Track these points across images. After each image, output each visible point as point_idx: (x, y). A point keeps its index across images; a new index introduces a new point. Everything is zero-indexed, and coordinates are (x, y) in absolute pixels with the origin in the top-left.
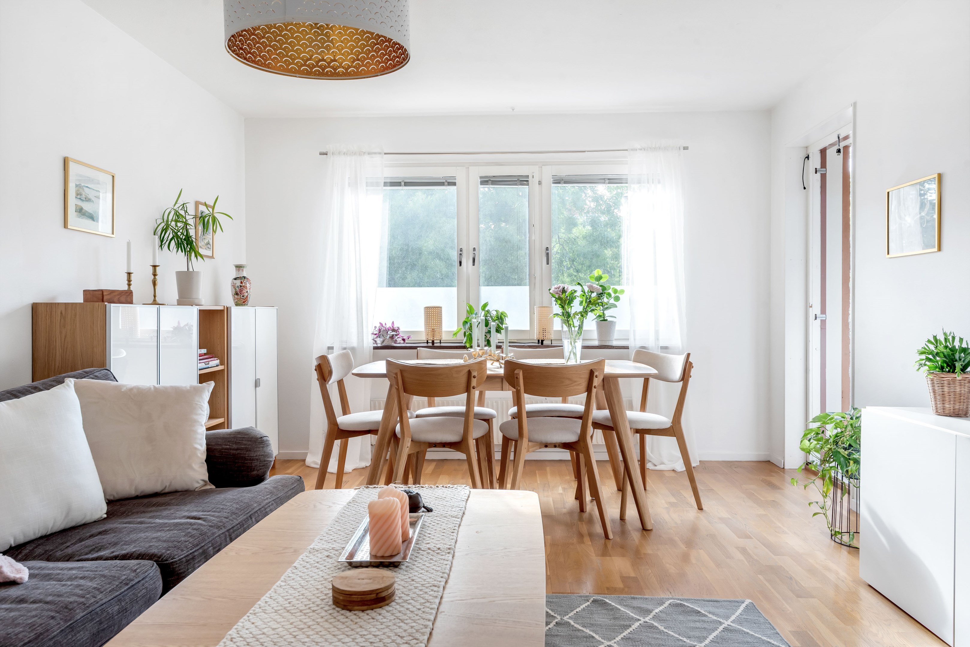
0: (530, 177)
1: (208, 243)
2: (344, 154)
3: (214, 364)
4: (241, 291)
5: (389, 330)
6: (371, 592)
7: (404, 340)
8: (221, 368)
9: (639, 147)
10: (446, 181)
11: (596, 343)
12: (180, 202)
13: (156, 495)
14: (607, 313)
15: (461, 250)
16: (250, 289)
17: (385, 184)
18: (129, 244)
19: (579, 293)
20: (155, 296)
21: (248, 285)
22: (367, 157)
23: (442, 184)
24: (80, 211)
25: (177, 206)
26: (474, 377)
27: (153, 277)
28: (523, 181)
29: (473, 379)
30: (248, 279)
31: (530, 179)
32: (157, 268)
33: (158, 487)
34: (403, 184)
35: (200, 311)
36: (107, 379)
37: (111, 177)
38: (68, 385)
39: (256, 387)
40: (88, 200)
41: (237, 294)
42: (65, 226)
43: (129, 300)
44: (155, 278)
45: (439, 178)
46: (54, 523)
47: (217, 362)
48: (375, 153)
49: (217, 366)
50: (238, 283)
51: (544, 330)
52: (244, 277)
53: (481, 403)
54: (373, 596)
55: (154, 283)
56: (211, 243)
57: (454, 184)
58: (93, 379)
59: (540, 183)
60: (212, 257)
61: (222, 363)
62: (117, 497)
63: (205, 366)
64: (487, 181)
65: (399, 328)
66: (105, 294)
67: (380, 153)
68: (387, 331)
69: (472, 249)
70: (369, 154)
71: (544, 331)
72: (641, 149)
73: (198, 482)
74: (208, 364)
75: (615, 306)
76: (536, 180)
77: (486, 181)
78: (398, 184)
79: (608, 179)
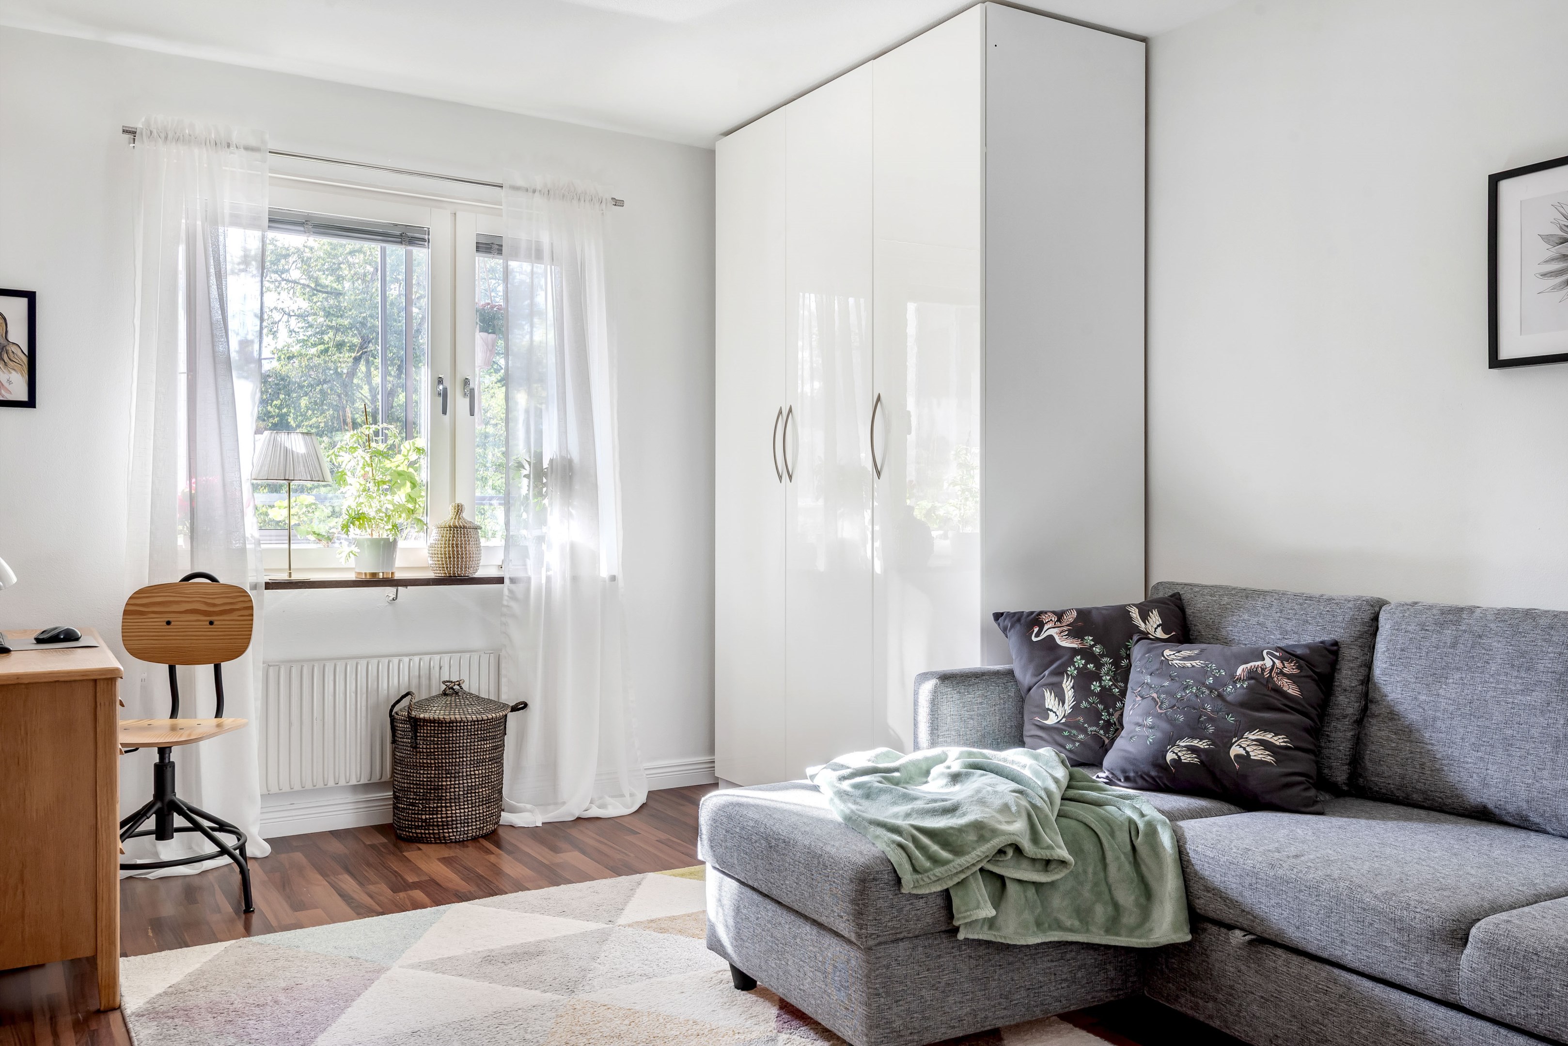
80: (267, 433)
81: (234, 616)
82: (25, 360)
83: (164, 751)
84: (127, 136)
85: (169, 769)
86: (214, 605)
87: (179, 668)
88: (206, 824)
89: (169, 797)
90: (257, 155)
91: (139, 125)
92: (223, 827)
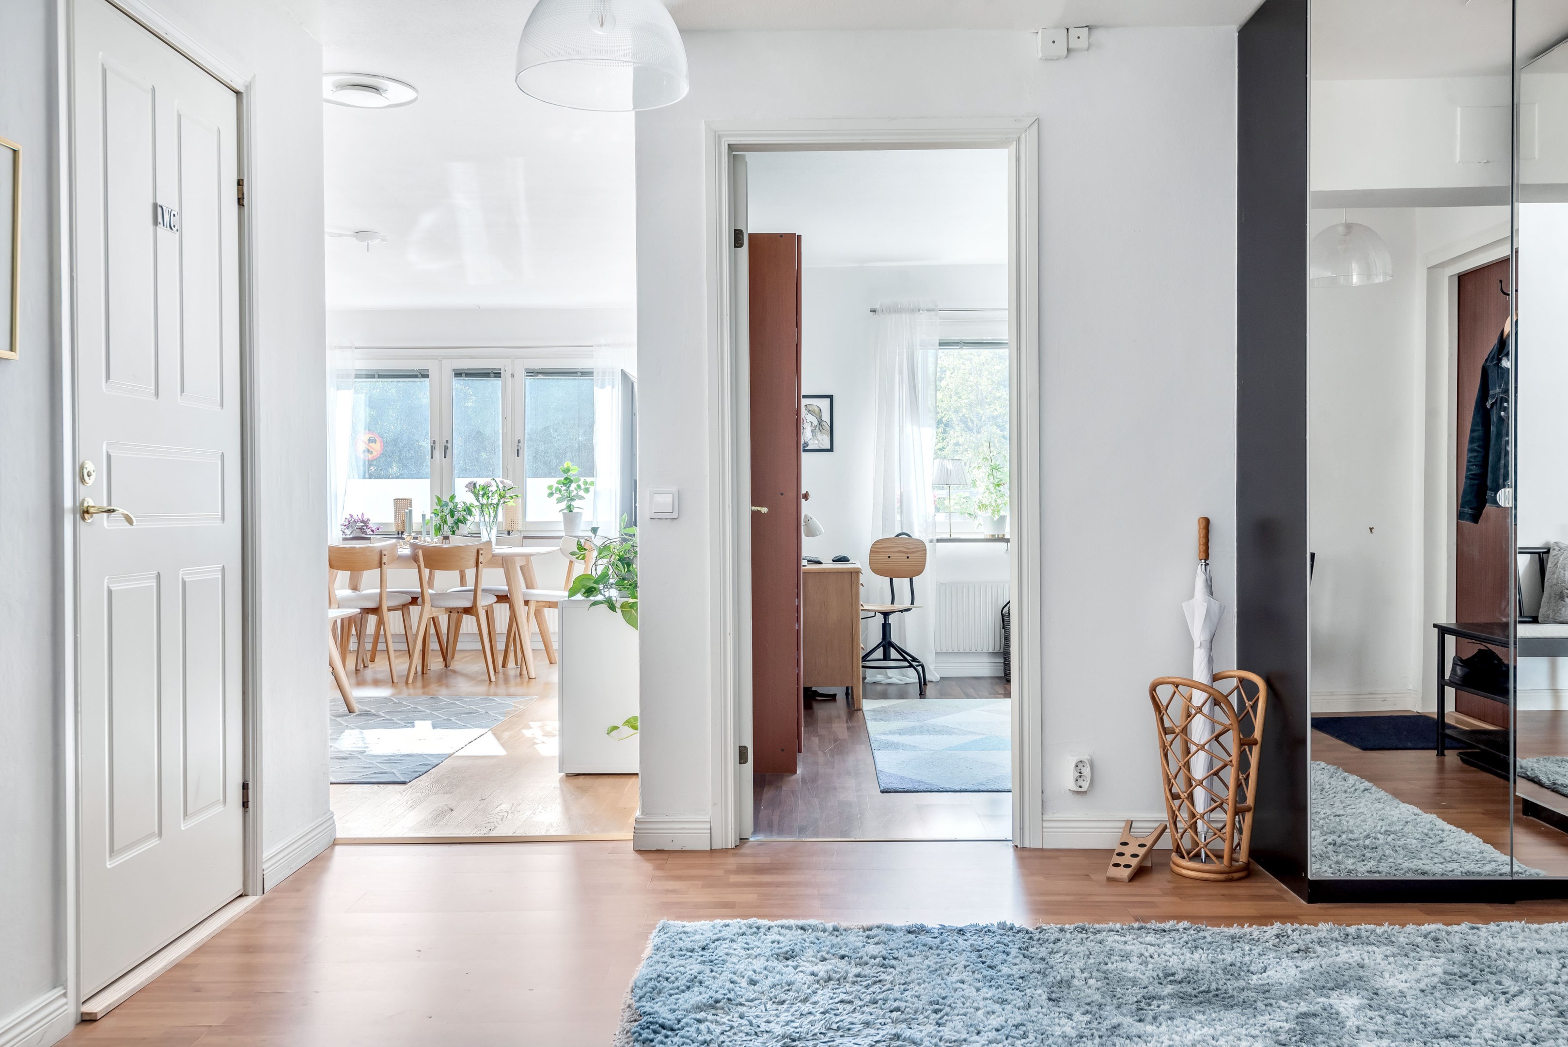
5: (358, 521)
7: (373, 531)
10: (419, 374)
11: (561, 533)
14: (575, 503)
15: (434, 442)
17: (357, 376)
19: (494, 488)
22: (337, 351)
23: (415, 376)
26: (385, 555)
28: (496, 374)
29: (383, 556)
31: (502, 371)
34: (377, 376)
45: (413, 371)
48: (346, 347)
51: (512, 522)
57: (427, 376)
59: (512, 376)
64: (461, 374)
65: (368, 520)
67: (351, 348)
68: (355, 522)
69: (444, 441)
70: (340, 348)
75: (582, 498)
76: (509, 373)
78: (373, 377)
79: (581, 372)
80: (938, 460)
81: (918, 554)
82: (829, 428)
83: (886, 614)
84: (872, 313)
85: (888, 626)
86: (909, 549)
87: (894, 579)
88: (909, 658)
89: (888, 639)
90: (933, 313)
91: (877, 307)
92: (914, 659)
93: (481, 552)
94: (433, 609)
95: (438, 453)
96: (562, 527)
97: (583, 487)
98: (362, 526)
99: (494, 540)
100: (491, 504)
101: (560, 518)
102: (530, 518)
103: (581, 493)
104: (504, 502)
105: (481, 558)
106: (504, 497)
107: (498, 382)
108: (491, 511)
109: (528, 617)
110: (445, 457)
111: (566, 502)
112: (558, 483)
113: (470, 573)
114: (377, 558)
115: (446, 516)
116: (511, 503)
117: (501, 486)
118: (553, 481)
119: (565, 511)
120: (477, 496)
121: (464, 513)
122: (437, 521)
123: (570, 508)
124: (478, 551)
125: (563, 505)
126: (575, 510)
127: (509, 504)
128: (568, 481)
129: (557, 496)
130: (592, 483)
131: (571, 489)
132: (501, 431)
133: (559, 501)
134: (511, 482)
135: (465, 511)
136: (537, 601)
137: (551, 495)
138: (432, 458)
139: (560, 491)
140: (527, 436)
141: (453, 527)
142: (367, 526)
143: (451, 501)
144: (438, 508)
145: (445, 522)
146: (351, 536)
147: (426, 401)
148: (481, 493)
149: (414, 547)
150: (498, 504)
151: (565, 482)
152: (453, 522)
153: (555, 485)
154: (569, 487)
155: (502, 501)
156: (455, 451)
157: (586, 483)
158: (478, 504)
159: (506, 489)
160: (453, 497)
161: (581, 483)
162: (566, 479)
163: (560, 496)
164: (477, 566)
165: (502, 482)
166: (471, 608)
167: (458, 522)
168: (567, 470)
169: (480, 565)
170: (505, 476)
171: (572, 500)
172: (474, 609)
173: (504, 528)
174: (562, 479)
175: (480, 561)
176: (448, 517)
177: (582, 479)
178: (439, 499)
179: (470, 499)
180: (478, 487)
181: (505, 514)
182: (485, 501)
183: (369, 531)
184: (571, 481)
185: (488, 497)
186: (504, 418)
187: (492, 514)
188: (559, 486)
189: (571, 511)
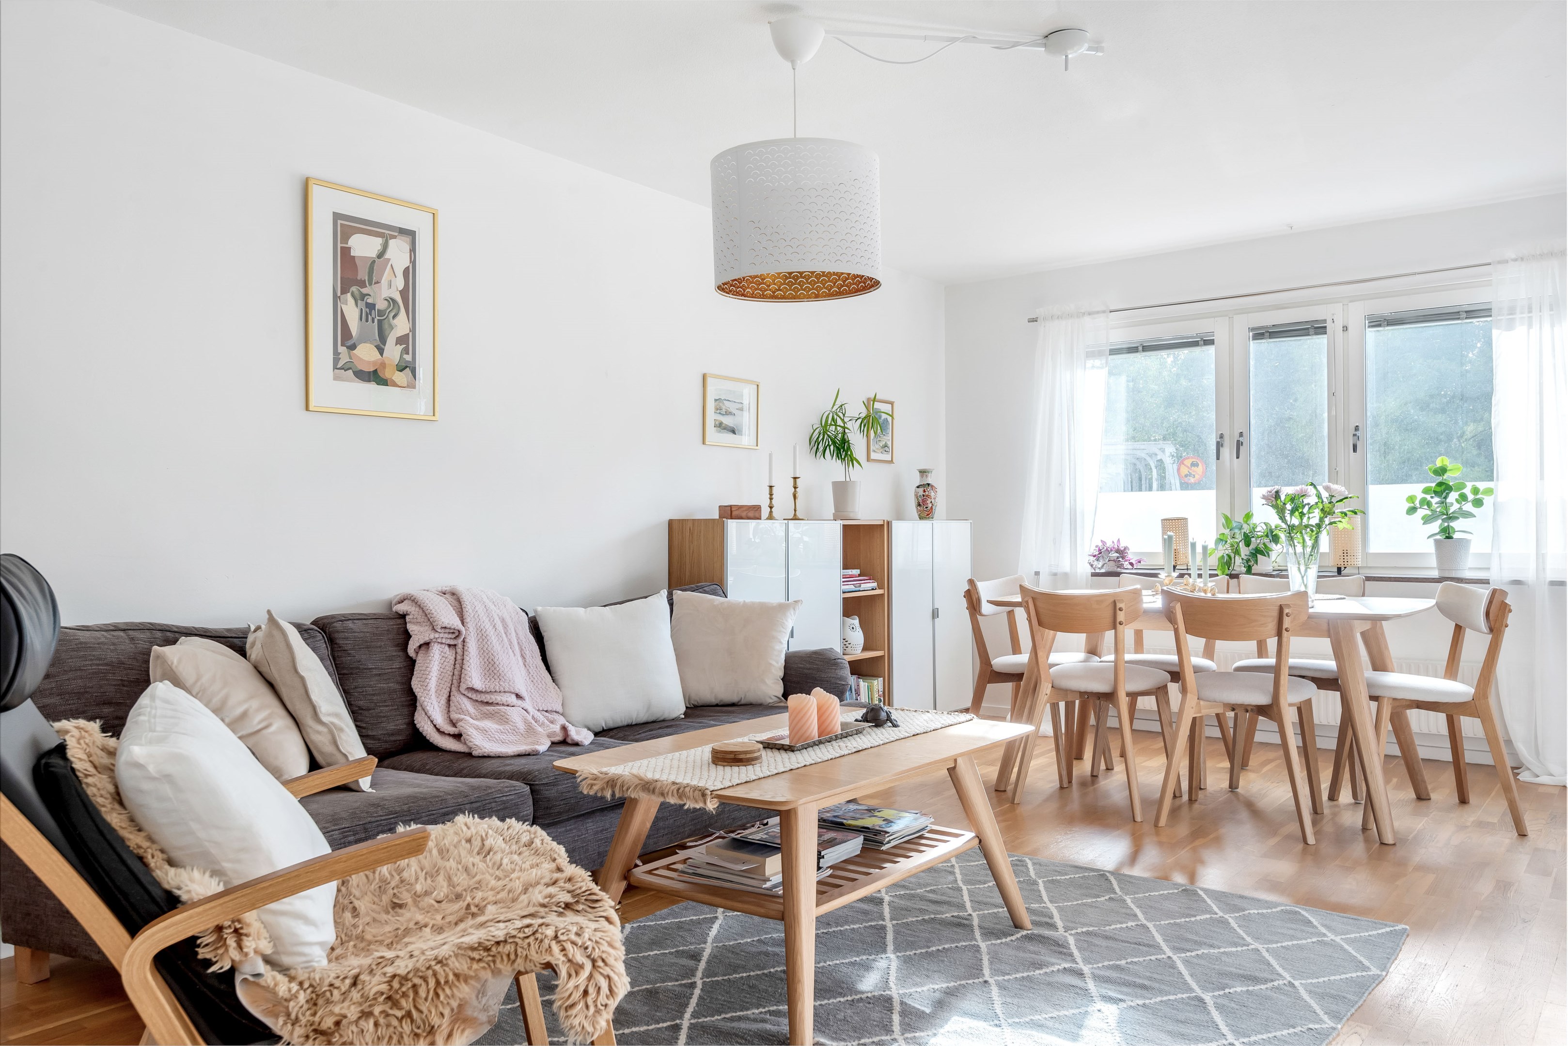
0: (1329, 322)
1: (886, 446)
2: (1058, 318)
3: (868, 587)
4: (924, 501)
5: (1111, 550)
6: (731, 752)
7: (1131, 564)
8: (879, 592)
9: (1513, 256)
10: (1202, 339)
11: (1435, 574)
12: (838, 403)
13: (733, 705)
14: (1456, 525)
15: (1222, 436)
16: (935, 498)
17: (1113, 352)
18: (770, 455)
19: (1312, 500)
20: (795, 510)
21: (932, 494)
22: (1087, 319)
23: (1195, 344)
24: (720, 426)
25: (836, 407)
26: (1121, 609)
27: (793, 489)
28: (1319, 328)
29: (1118, 612)
30: (932, 486)
31: (1329, 325)
32: (798, 480)
33: (734, 699)
34: (1140, 348)
35: (845, 527)
36: (714, 593)
37: (756, 387)
38: (661, 596)
39: (933, 618)
40: (728, 413)
41: (919, 505)
42: (704, 443)
43: (757, 515)
44: (795, 491)
45: (1193, 336)
46: (637, 715)
47: (875, 585)
48: (1098, 312)
49: (873, 589)
50: (921, 490)
51: (1345, 553)
52: (928, 484)
53: (1139, 646)
54: (732, 756)
55: (795, 497)
56: (890, 445)
57: (1211, 342)
58: (701, 592)
59: (1345, 329)
60: (891, 462)
61: (880, 587)
62: (701, 703)
63: (852, 588)
64: (1263, 334)
65: (1126, 548)
66: (733, 509)
67: (1104, 312)
68: (1108, 551)
69: (1237, 435)
70: (1090, 314)
71: (1345, 555)
72: (1515, 260)
73: (771, 698)
74: (860, 586)
75: (1468, 515)
76: (1339, 325)
77: (1261, 334)
78: (1134, 350)
79: (1466, 312)
93: (1286, 611)
94: (1202, 703)
95: (1227, 452)
96: (1433, 562)
97: (1471, 497)
98: (1118, 558)
99: (1311, 590)
100: (1307, 526)
101: (1429, 547)
102: (1376, 546)
103: (1468, 507)
104: (1331, 524)
105: (1287, 622)
106: (1331, 513)
107: (1321, 341)
108: (1307, 538)
109: (1377, 726)
110: (1238, 457)
111: (1440, 521)
112: (1426, 491)
113: (1272, 643)
114: (1108, 613)
115: (1238, 544)
116: (1344, 524)
117: (1325, 495)
118: (1417, 490)
119: (1438, 537)
120: (1281, 512)
121: (1266, 540)
122: (1224, 550)
123: (1447, 533)
124: (1281, 609)
125: (1435, 527)
126: (1456, 536)
127: (1341, 526)
128: (1443, 489)
129: (1423, 512)
130: (1489, 491)
131: (1448, 500)
132: (1326, 415)
133: (1427, 520)
134: (1343, 489)
135: (1267, 536)
136: (1394, 699)
137: (1412, 510)
138: (1218, 458)
139: (1429, 504)
140: (1369, 421)
141: (1248, 561)
142: (1123, 558)
143: (1246, 522)
144: (1227, 531)
145: (1237, 552)
146: (1103, 571)
147: (1209, 380)
148: (1289, 507)
149: (1169, 596)
150: (1319, 526)
151: (1439, 489)
152: (1248, 553)
153: (1420, 496)
154: (1445, 498)
155: (1327, 521)
156: (1253, 449)
157: (1476, 491)
158: (1284, 526)
159: (1334, 500)
160: (1248, 516)
161: (1467, 491)
162: (1440, 484)
163: (1429, 512)
164: (1279, 634)
165: (1327, 489)
166: (1269, 707)
167: (1257, 552)
168: (1442, 471)
169: (1285, 634)
170: (1334, 476)
171: (1451, 518)
172: (1275, 707)
173: (1332, 563)
174: (1433, 485)
175: (1285, 626)
176: (1242, 545)
177: (1469, 485)
178: (1227, 518)
179: (1274, 519)
180: (1283, 497)
181: (1333, 543)
182: (1295, 521)
183: (1126, 564)
184: (1449, 488)
185: (1302, 515)
186: (1332, 394)
187: (1309, 543)
188: (1428, 497)
189: (1449, 537)
